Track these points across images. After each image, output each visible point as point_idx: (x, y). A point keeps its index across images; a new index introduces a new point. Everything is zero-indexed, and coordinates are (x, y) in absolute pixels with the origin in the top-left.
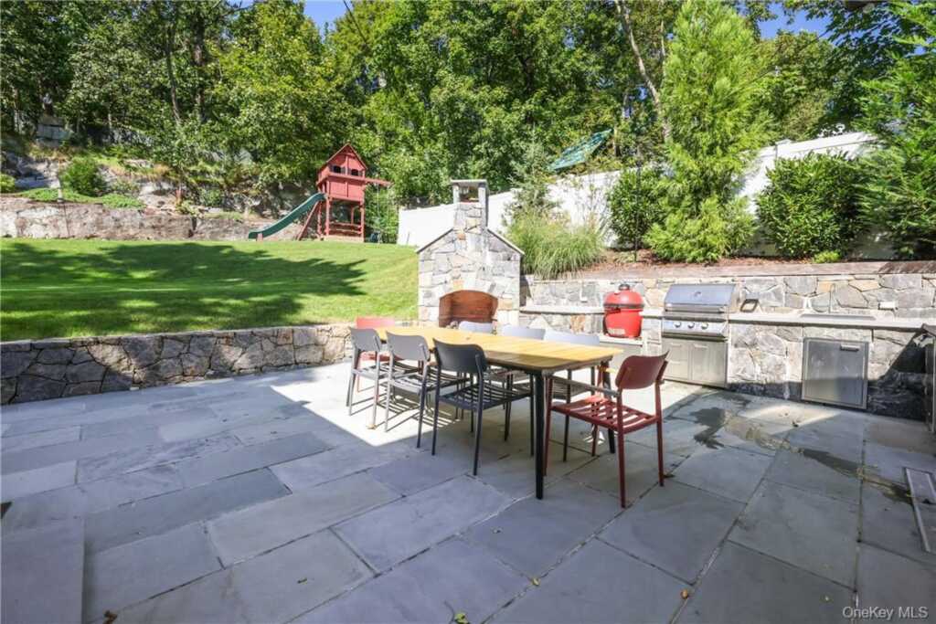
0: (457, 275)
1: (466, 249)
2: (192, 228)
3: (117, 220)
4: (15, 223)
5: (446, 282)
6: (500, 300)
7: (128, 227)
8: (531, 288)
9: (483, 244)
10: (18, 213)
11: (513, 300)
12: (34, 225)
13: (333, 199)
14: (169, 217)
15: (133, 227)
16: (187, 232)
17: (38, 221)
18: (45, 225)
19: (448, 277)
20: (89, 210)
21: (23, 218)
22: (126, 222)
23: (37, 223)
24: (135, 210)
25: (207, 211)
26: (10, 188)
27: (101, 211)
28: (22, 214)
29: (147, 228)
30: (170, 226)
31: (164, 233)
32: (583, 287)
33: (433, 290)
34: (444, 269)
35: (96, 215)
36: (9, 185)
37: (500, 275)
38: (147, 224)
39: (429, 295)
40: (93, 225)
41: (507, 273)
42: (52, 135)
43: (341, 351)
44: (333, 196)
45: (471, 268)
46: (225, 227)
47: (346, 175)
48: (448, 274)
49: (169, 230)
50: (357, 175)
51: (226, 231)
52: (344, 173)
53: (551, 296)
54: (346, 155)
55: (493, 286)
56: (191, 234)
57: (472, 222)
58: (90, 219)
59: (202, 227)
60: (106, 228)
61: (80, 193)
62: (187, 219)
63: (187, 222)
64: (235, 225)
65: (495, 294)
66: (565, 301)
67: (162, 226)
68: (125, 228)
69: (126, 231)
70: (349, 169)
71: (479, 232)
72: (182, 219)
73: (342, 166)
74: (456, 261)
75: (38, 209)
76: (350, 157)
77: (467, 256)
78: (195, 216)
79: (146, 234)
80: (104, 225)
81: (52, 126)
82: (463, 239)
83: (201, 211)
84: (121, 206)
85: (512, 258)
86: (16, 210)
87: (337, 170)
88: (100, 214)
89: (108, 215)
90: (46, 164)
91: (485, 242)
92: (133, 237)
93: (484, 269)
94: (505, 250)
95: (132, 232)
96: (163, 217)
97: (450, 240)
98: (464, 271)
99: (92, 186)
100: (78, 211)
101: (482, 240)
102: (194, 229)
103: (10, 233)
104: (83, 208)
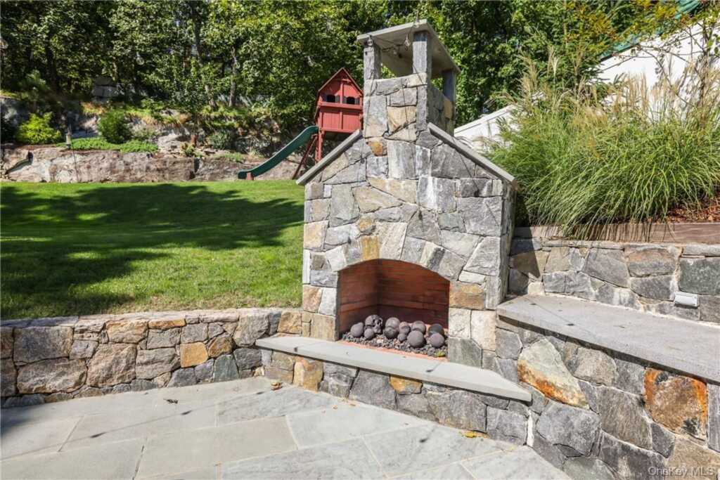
0: (369, 226)
1: (387, 174)
2: (193, 170)
3: (127, 164)
4: (49, 170)
5: (350, 242)
6: (453, 286)
7: (136, 170)
8: (540, 257)
9: (419, 164)
10: (51, 160)
11: (484, 288)
12: (62, 171)
13: (326, 132)
14: (174, 160)
15: (140, 170)
16: (189, 174)
17: (65, 167)
18: (71, 171)
19: (354, 231)
20: (106, 155)
21: (55, 165)
22: (135, 166)
23: (65, 169)
24: (144, 154)
25: (214, 153)
26: (54, 140)
27: (115, 156)
28: (55, 162)
29: (153, 171)
30: (174, 168)
31: (167, 175)
32: (683, 266)
33: (327, 255)
34: (345, 215)
35: (111, 161)
36: (54, 137)
37: (456, 229)
38: (153, 167)
39: (319, 264)
40: (107, 169)
41: (472, 226)
42: (103, 94)
43: (128, 368)
44: (326, 128)
45: (396, 213)
46: (225, 168)
47: (341, 104)
48: (353, 226)
49: (172, 172)
50: (354, 104)
51: (226, 172)
52: (339, 102)
53: (587, 277)
54: (340, 82)
55: (438, 254)
56: (192, 176)
57: (398, 116)
58: (105, 165)
59: (203, 169)
60: (118, 172)
61: (109, 142)
62: (190, 161)
63: (190, 164)
64: (235, 166)
65: (444, 270)
66: (624, 293)
67: (167, 169)
68: (133, 172)
69: (134, 174)
70: (344, 97)
71: (414, 137)
72: (185, 162)
73: (336, 95)
74: (368, 200)
75: (66, 157)
76: (345, 83)
77: (388, 188)
78: (199, 158)
79: (151, 177)
80: (116, 169)
81: (104, 85)
82: (382, 152)
83: (207, 153)
84: (134, 151)
85: (485, 192)
86: (51, 158)
87: (331, 99)
88: (114, 159)
89: (122, 159)
90: (95, 118)
91: (424, 158)
92: (140, 180)
93: (420, 216)
94: (468, 172)
95: (139, 175)
96: (168, 160)
97: (357, 157)
98: (381, 220)
99: (119, 134)
100: (97, 157)
101: (419, 153)
102: (196, 171)
103: (45, 179)
104: (101, 155)
